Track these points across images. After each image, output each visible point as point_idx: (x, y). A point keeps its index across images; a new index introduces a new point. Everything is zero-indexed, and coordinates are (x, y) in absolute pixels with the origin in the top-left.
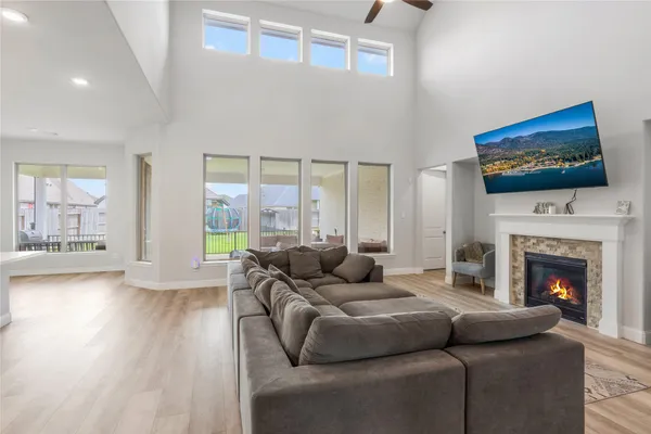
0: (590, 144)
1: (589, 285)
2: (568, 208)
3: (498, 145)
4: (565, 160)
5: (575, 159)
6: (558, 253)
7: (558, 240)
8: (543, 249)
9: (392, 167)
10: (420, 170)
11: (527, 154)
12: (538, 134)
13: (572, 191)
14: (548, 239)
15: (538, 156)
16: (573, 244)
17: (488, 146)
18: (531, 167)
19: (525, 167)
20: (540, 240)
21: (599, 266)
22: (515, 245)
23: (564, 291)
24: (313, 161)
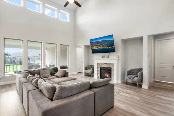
0: (112, 43)
1: (112, 73)
2: (108, 57)
3: (95, 43)
4: (107, 46)
5: (109, 46)
6: (106, 67)
7: (106, 64)
8: (104, 66)
9: (69, 46)
10: (76, 47)
11: (101, 45)
12: (103, 41)
13: (109, 53)
14: (105, 63)
15: (103, 46)
16: (109, 64)
17: (93, 43)
18: (101, 48)
19: (100, 47)
20: (103, 64)
21: (114, 69)
22: (98, 65)
23: (107, 75)
24: (46, 43)
